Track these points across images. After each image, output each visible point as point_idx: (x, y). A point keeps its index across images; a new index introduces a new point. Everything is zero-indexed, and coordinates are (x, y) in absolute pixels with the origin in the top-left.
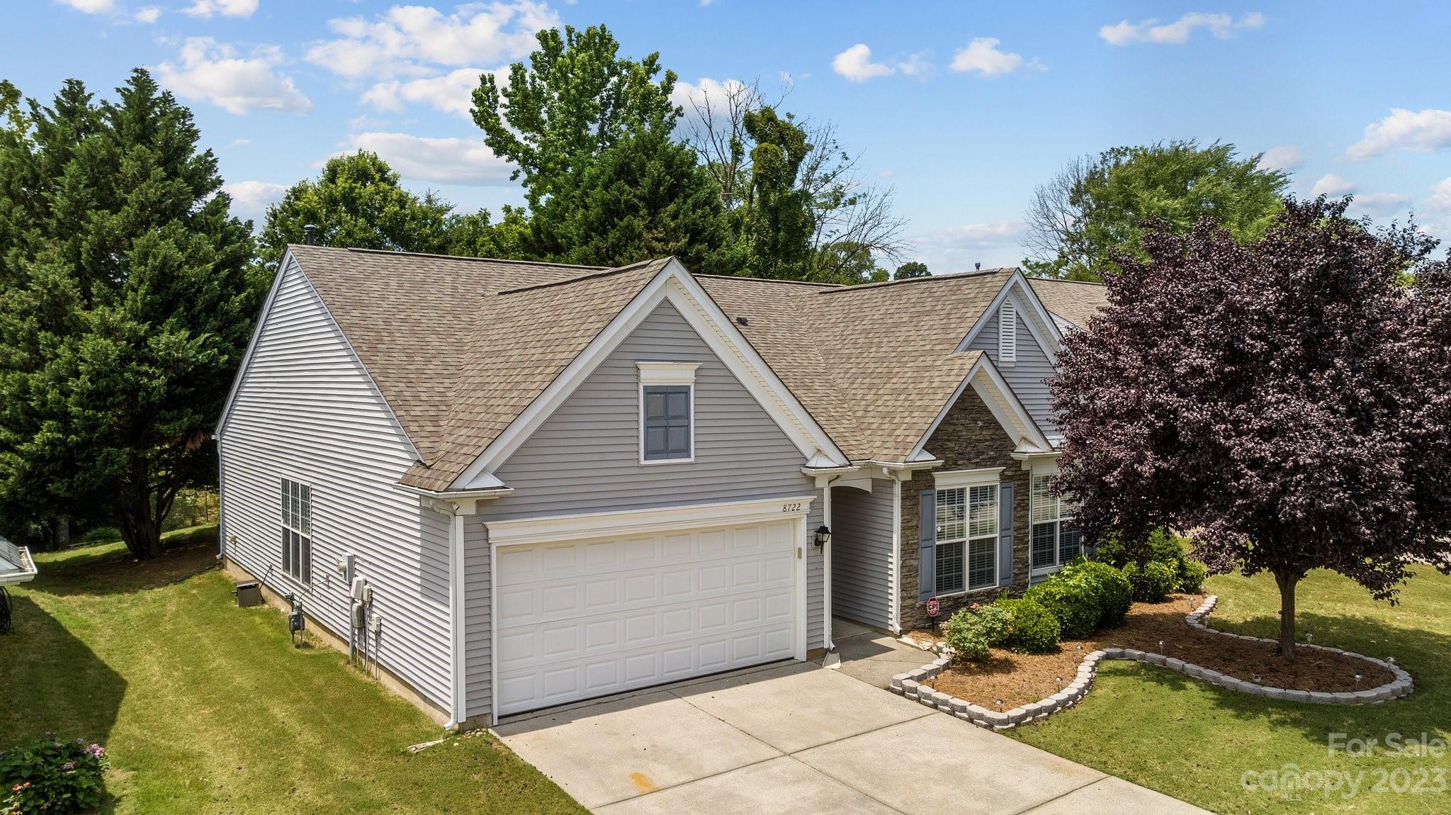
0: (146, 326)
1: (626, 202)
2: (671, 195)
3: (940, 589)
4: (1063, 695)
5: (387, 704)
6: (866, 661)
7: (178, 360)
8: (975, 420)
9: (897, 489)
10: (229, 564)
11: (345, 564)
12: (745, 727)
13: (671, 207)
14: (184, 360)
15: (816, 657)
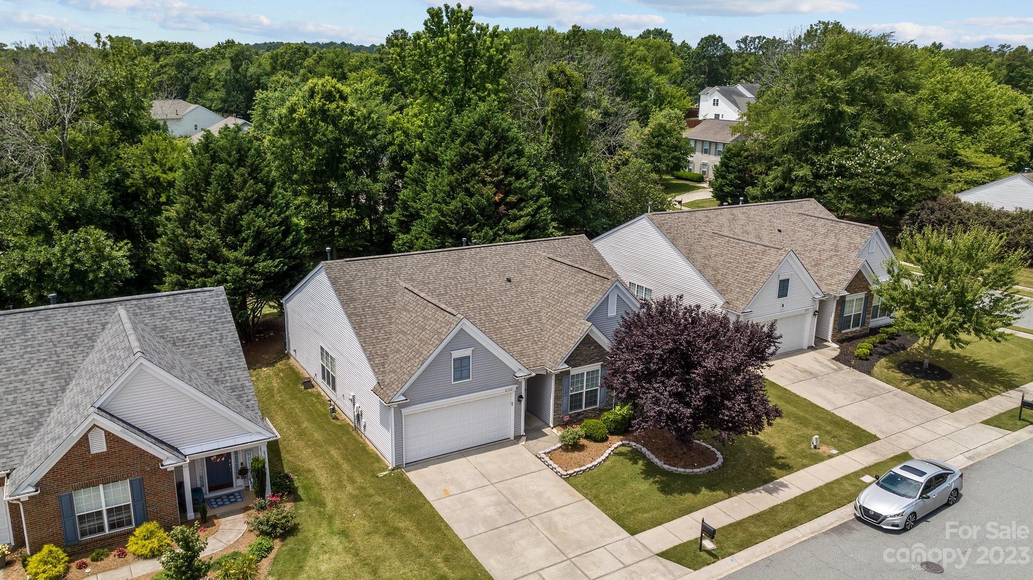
0: (252, 258)
1: (472, 154)
2: (497, 148)
3: (571, 409)
4: (595, 463)
5: (369, 454)
6: (534, 441)
7: (267, 272)
8: (590, 347)
9: (553, 377)
10: (292, 358)
11: (351, 397)
12: (483, 472)
13: (496, 157)
14: (270, 272)
15: (518, 438)
